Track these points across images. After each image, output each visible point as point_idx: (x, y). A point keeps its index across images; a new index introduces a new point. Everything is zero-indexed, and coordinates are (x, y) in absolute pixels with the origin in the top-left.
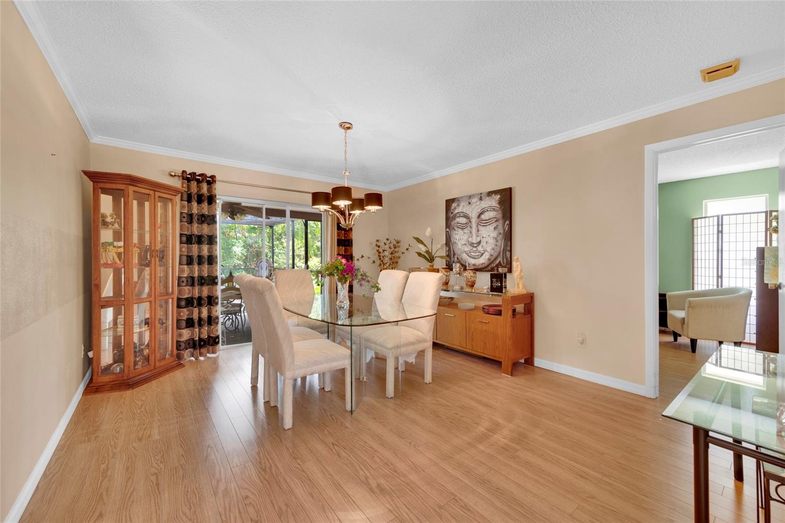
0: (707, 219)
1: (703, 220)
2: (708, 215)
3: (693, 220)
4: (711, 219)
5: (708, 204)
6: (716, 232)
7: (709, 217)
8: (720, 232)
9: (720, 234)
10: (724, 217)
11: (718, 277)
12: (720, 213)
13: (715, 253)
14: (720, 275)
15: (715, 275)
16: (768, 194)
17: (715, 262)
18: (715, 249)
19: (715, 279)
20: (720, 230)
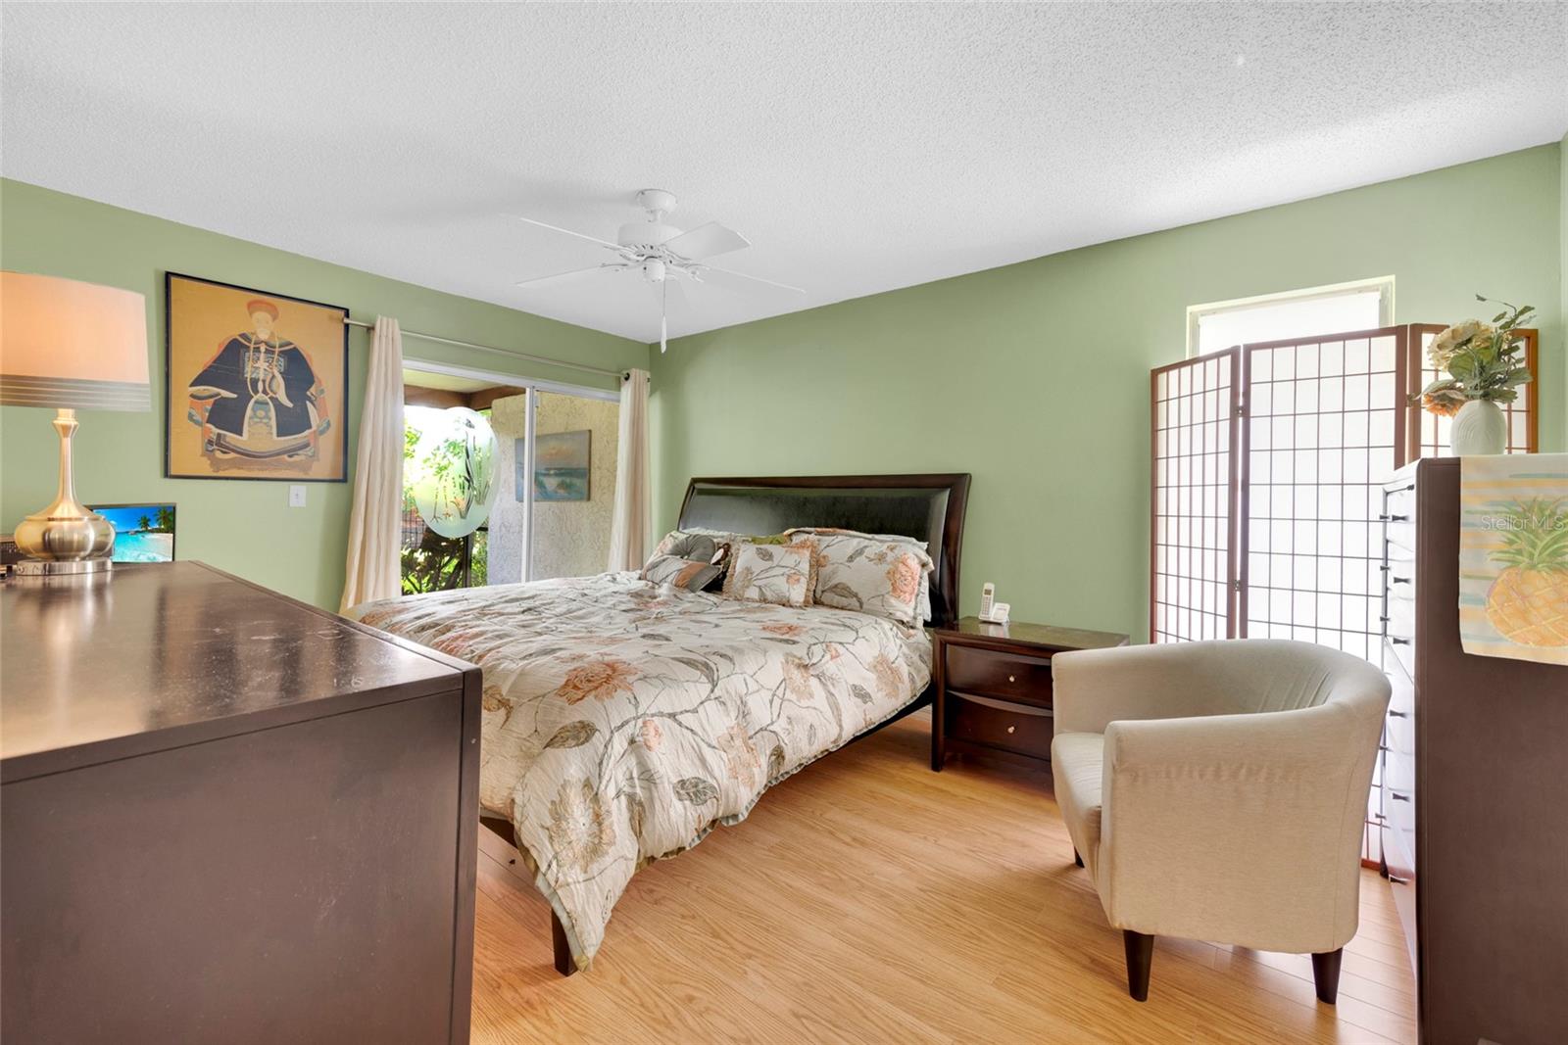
0: (1198, 367)
1: (1186, 370)
2: (1202, 353)
3: (1155, 373)
4: (1212, 364)
5: (1201, 320)
6: (1225, 412)
7: (1204, 359)
8: (1241, 411)
9: (1241, 420)
10: (1254, 353)
11: (1232, 584)
12: (1241, 341)
13: (1224, 491)
14: (1238, 578)
15: (1223, 577)
16: (1392, 278)
17: (1224, 524)
18: (1224, 478)
19: (1223, 590)
20: (1241, 403)
